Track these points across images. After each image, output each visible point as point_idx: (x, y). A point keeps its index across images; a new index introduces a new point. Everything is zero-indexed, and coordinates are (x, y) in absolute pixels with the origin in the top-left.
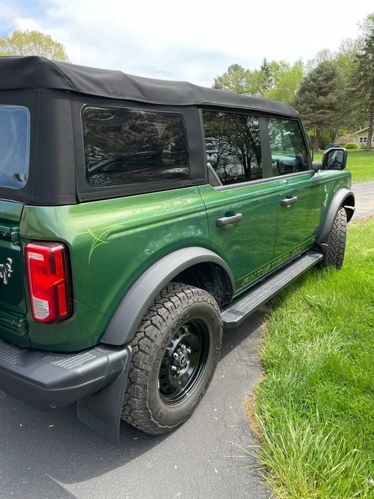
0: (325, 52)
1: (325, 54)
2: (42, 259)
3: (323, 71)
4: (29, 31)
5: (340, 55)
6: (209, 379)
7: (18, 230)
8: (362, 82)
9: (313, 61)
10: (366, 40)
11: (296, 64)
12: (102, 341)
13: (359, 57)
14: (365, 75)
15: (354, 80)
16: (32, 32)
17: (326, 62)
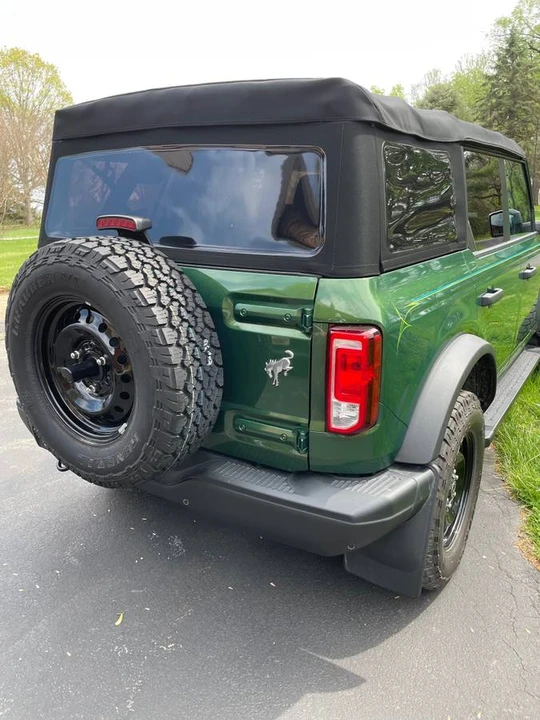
0: (436, 72)
1: (436, 75)
2: (360, 348)
3: (438, 100)
4: (9, 48)
5: (458, 76)
6: (472, 514)
7: (312, 312)
8: (495, 113)
9: (418, 86)
10: (498, 55)
11: (394, 89)
12: (398, 459)
13: (489, 78)
14: (499, 105)
15: (484, 111)
16: (12, 49)
17: (440, 86)
